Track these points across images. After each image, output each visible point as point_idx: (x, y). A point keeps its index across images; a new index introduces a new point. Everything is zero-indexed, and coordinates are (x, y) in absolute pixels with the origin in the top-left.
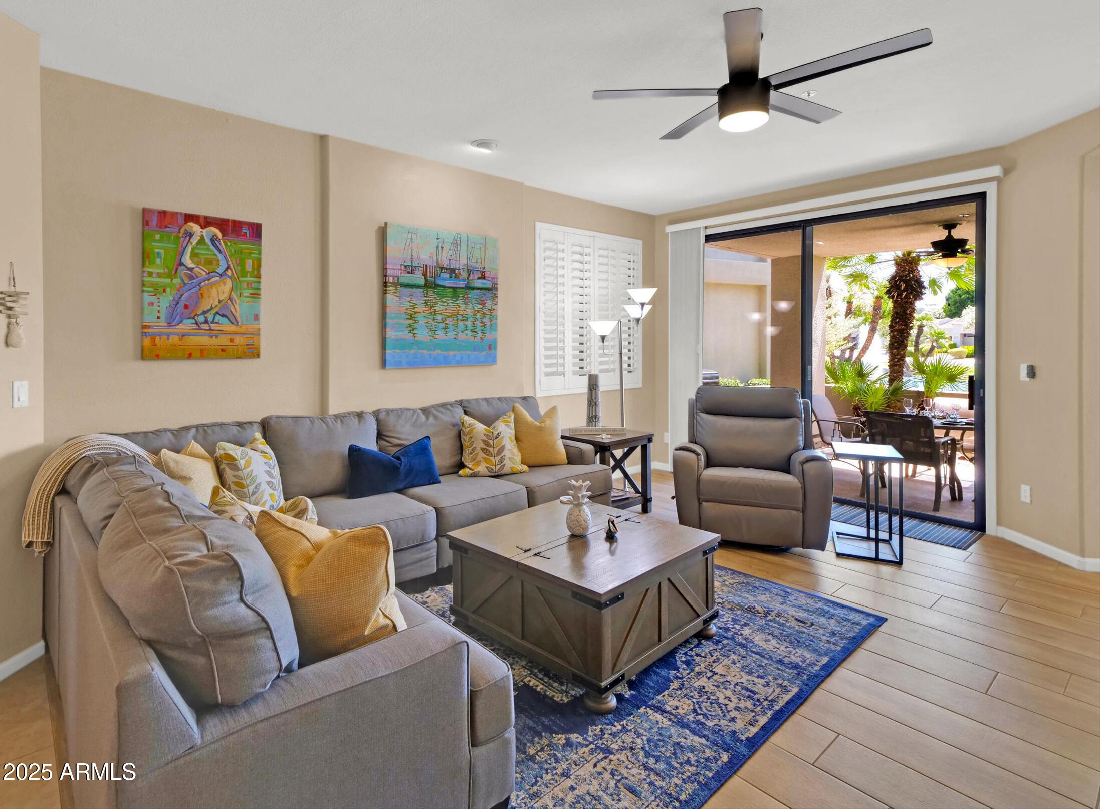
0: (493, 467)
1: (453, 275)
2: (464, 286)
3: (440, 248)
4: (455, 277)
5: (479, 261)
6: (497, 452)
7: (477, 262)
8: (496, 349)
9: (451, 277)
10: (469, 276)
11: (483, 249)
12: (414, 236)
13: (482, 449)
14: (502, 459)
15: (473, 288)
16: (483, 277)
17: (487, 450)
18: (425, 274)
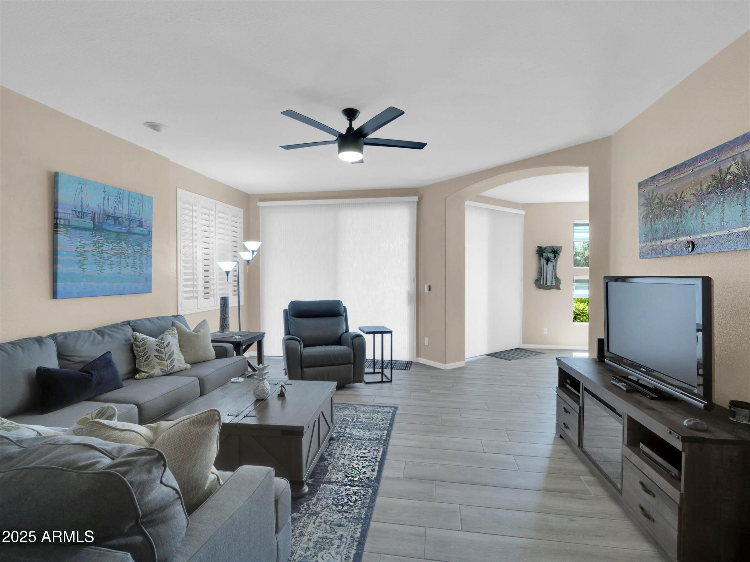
0: (166, 369)
1: (117, 222)
2: (126, 231)
3: (106, 200)
4: (119, 224)
5: (138, 212)
6: (168, 358)
7: (136, 214)
8: (151, 281)
9: (115, 223)
10: (130, 224)
11: (141, 204)
12: (84, 187)
13: (156, 356)
14: (173, 361)
15: (133, 234)
16: (141, 226)
17: (160, 356)
18: (93, 219)
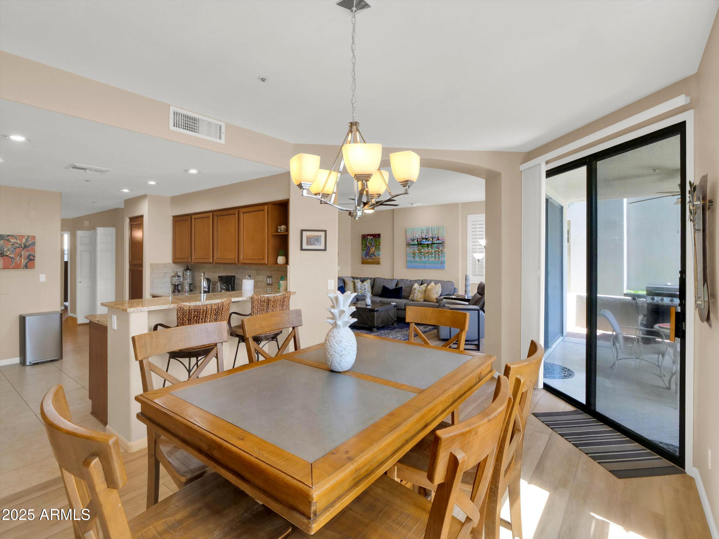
1: (427, 240)
2: (431, 243)
3: (422, 233)
4: (428, 241)
5: (437, 234)
7: (436, 235)
8: (444, 263)
9: (426, 241)
10: (433, 240)
11: (438, 230)
12: (414, 230)
15: (435, 244)
16: (438, 240)
18: (417, 241)
